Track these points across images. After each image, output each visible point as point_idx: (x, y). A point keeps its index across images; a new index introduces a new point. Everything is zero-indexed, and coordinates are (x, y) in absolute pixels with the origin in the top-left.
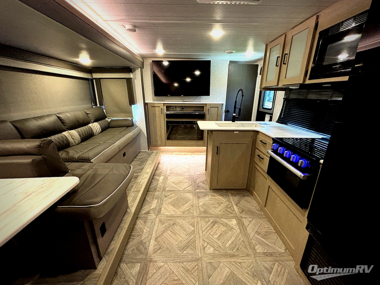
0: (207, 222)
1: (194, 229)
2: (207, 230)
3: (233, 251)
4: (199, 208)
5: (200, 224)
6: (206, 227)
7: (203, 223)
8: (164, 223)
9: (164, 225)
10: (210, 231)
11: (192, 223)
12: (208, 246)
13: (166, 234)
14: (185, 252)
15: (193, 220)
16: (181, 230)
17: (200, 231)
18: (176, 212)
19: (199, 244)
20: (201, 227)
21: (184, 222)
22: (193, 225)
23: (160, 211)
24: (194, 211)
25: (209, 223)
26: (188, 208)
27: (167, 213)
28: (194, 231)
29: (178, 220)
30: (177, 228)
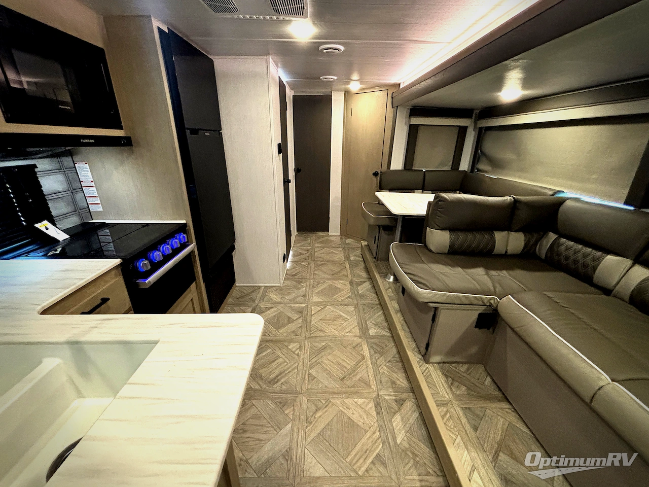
0: (286, 382)
1: (311, 371)
2: (290, 369)
3: (266, 345)
4: (293, 414)
5: (299, 378)
6: (291, 374)
7: (293, 381)
8: (359, 380)
9: (358, 377)
10: (286, 368)
11: (313, 380)
12: (294, 350)
13: (351, 364)
14: (324, 344)
15: (310, 387)
16: (330, 369)
17: (301, 367)
18: (343, 404)
19: (306, 352)
20: (298, 374)
21: (326, 383)
22: (312, 378)
23: (376, 407)
24: (305, 407)
25: (283, 380)
26: (318, 414)
27: (360, 401)
28: (310, 368)
29: (338, 386)
30: (337, 372)
